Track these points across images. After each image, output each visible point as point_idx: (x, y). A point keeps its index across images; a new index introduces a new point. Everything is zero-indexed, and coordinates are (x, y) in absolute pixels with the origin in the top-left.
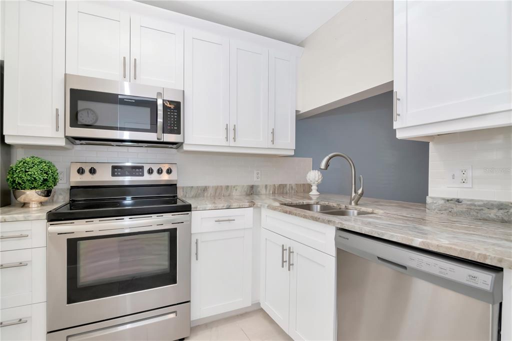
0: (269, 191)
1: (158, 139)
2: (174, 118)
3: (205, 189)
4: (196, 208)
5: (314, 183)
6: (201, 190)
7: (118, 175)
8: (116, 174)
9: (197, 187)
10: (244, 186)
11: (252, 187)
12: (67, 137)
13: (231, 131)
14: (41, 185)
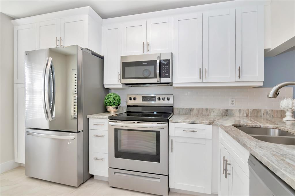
0: (243, 114)
1: (158, 82)
2: (166, 69)
3: (191, 110)
4: (172, 121)
5: (288, 110)
6: (189, 110)
7: (144, 101)
8: (144, 100)
9: (186, 108)
10: (220, 109)
11: (227, 110)
12: (123, 84)
13: (203, 73)
14: (113, 104)
